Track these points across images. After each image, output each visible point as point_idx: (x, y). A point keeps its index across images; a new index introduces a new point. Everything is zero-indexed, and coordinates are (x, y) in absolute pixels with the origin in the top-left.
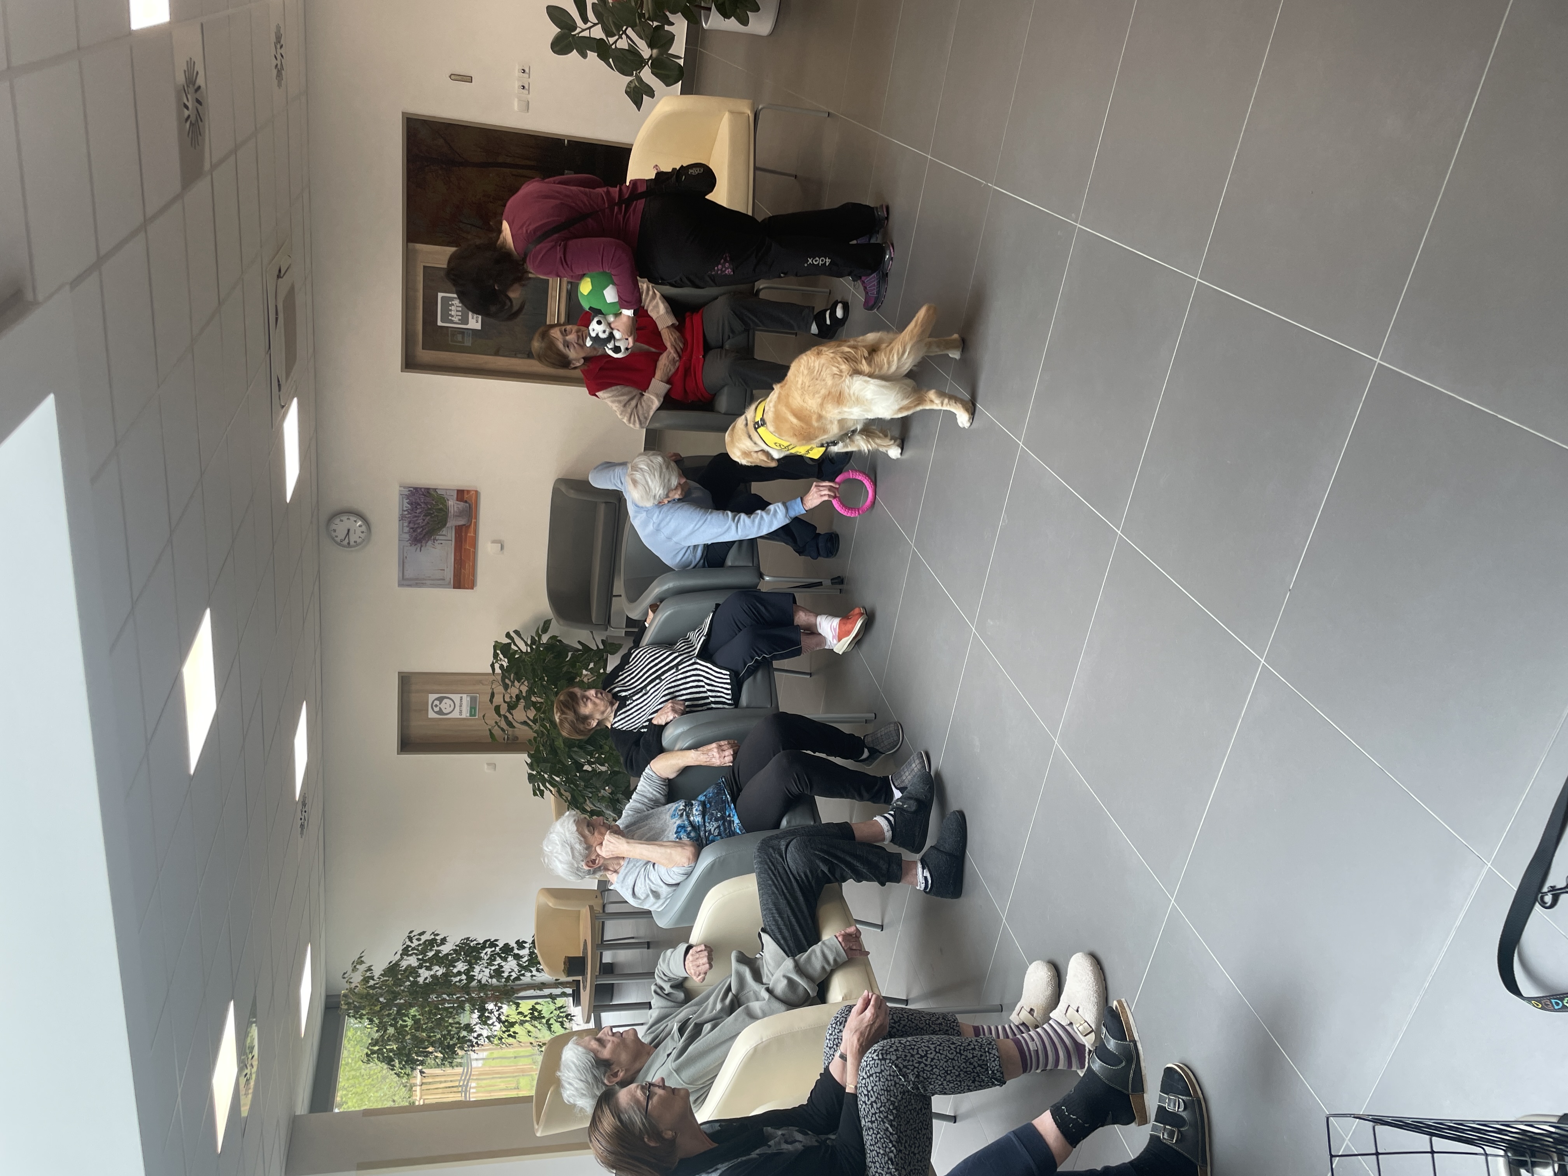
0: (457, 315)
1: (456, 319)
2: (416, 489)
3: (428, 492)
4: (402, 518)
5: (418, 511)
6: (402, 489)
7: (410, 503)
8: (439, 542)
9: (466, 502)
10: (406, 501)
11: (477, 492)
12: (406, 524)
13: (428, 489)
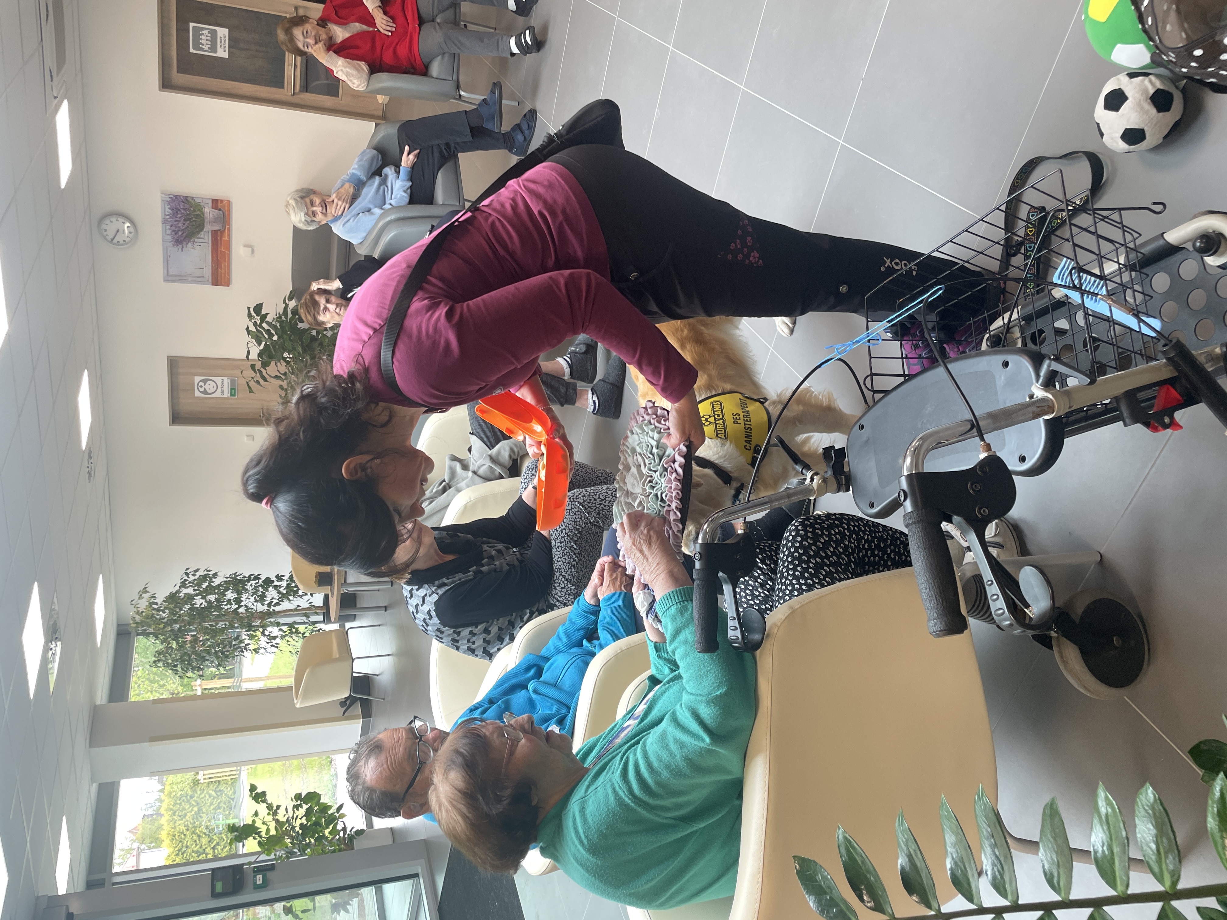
0: (207, 44)
1: (206, 47)
2: (175, 196)
3: (187, 200)
4: (165, 222)
5: (179, 216)
6: (163, 196)
7: (171, 209)
8: (198, 244)
9: (220, 210)
10: (167, 207)
11: (229, 201)
12: (168, 227)
13: (187, 197)
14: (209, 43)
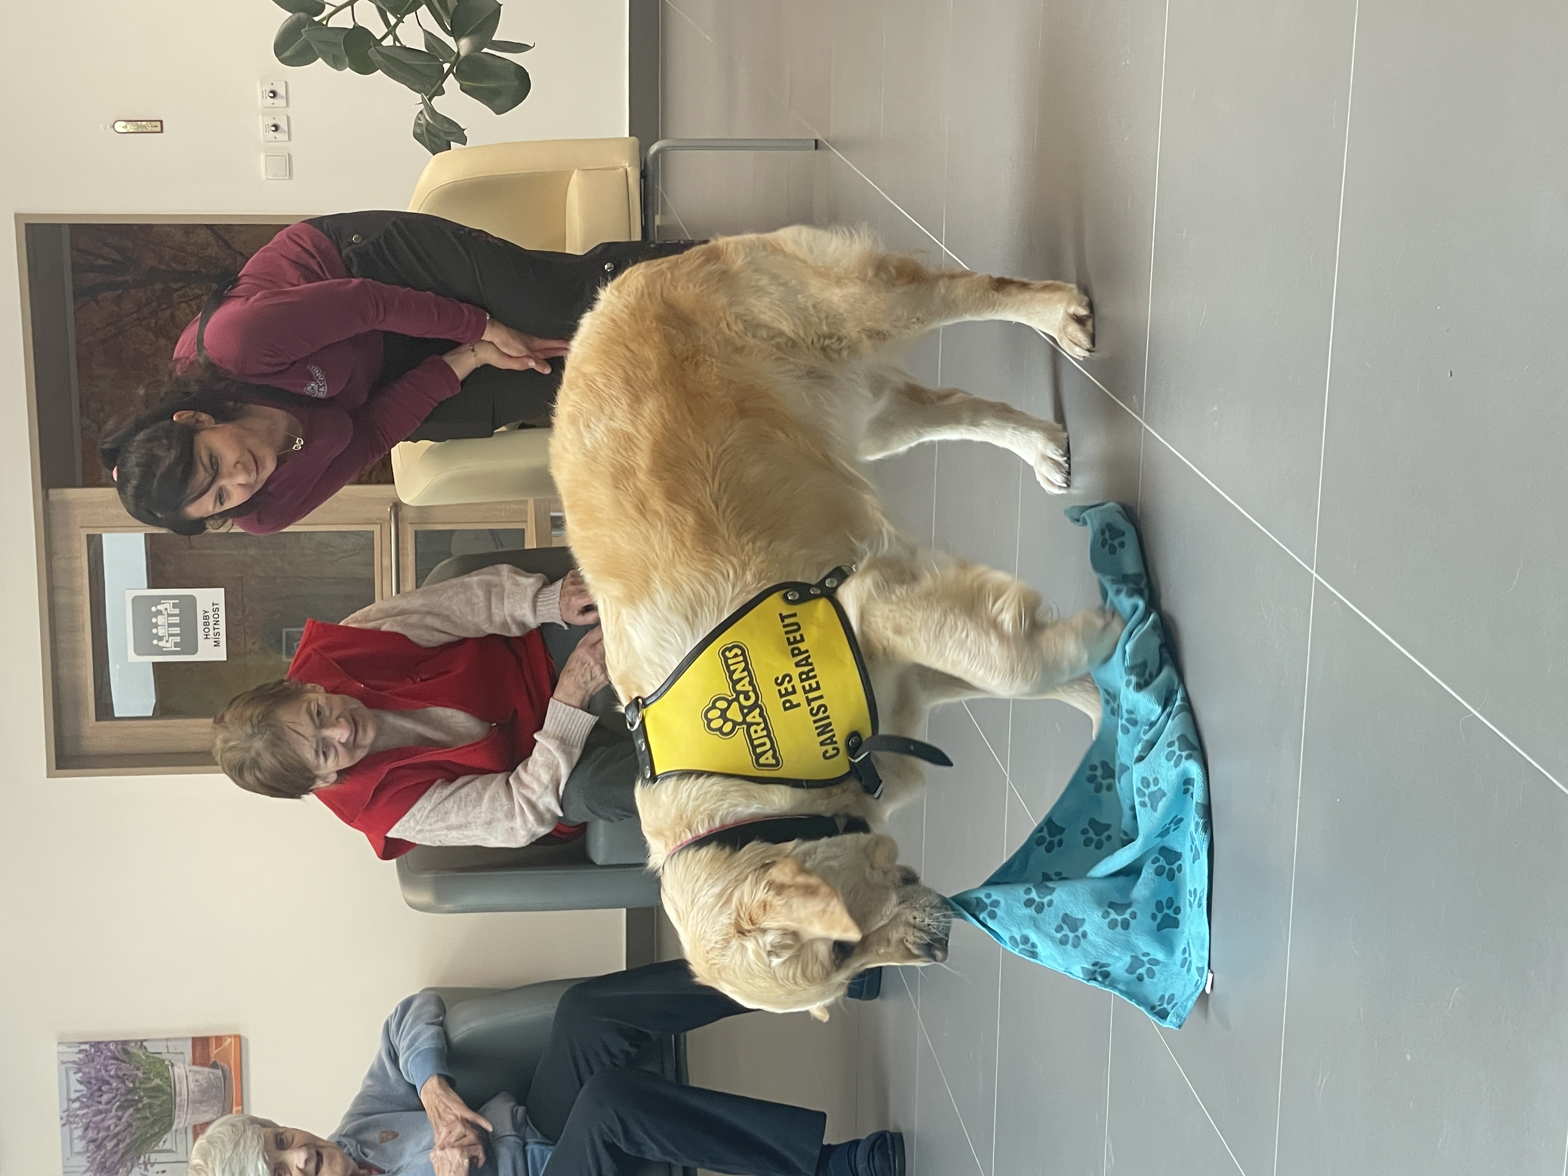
0: (170, 635)
1: (168, 644)
2: (96, 1045)
3: (126, 1052)
4: (68, 1119)
5: (105, 1098)
6: (64, 1048)
7: (86, 1082)
8: (160, 1167)
9: (215, 1066)
10: (74, 1077)
11: (238, 1038)
12: (78, 1132)
13: (125, 1043)
14: (177, 630)
